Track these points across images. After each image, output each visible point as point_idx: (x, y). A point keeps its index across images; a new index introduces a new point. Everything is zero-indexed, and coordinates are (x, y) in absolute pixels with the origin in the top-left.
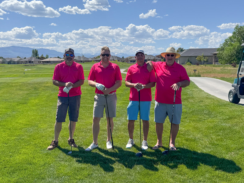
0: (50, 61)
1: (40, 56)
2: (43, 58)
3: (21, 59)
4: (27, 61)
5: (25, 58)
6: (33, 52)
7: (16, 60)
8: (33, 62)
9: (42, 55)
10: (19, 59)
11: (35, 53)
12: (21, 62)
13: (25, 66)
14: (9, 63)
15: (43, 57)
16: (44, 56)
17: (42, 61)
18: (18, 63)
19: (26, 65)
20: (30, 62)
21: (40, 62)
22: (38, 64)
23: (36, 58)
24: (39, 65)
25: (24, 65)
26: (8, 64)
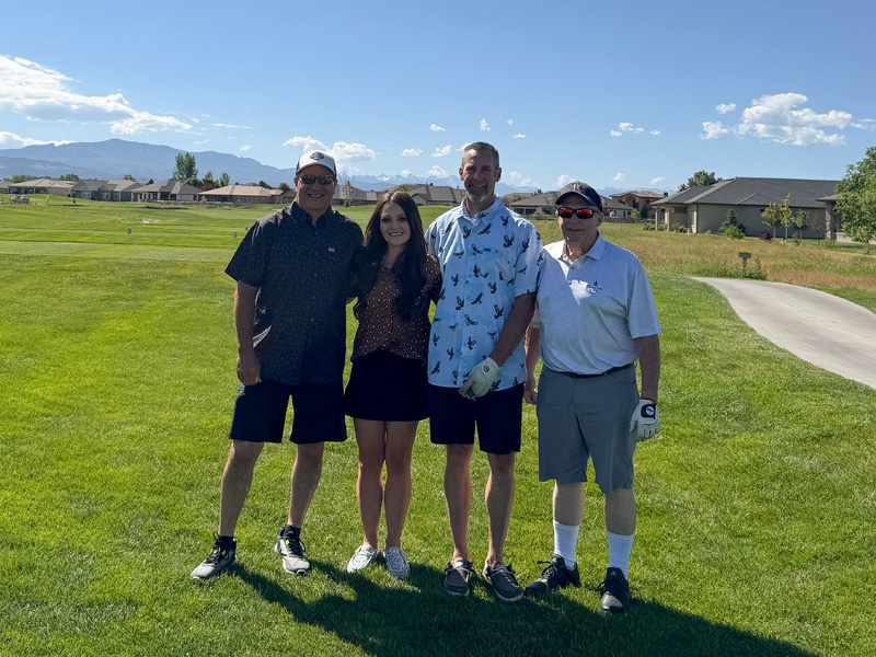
0: (231, 196)
1: (200, 177)
2: (210, 184)
3: (138, 185)
4: (155, 194)
5: (151, 182)
6: (180, 162)
7: (122, 186)
8: (174, 197)
9: (209, 175)
10: (130, 183)
11: (187, 165)
12: (136, 194)
13: (148, 207)
14: (97, 196)
15: (211, 182)
16: (216, 178)
17: (207, 196)
18: (126, 196)
19: (150, 205)
20: (165, 195)
21: (200, 196)
22: (191, 204)
23: (189, 183)
24: (193, 207)
25: (146, 204)
26: (93, 199)
